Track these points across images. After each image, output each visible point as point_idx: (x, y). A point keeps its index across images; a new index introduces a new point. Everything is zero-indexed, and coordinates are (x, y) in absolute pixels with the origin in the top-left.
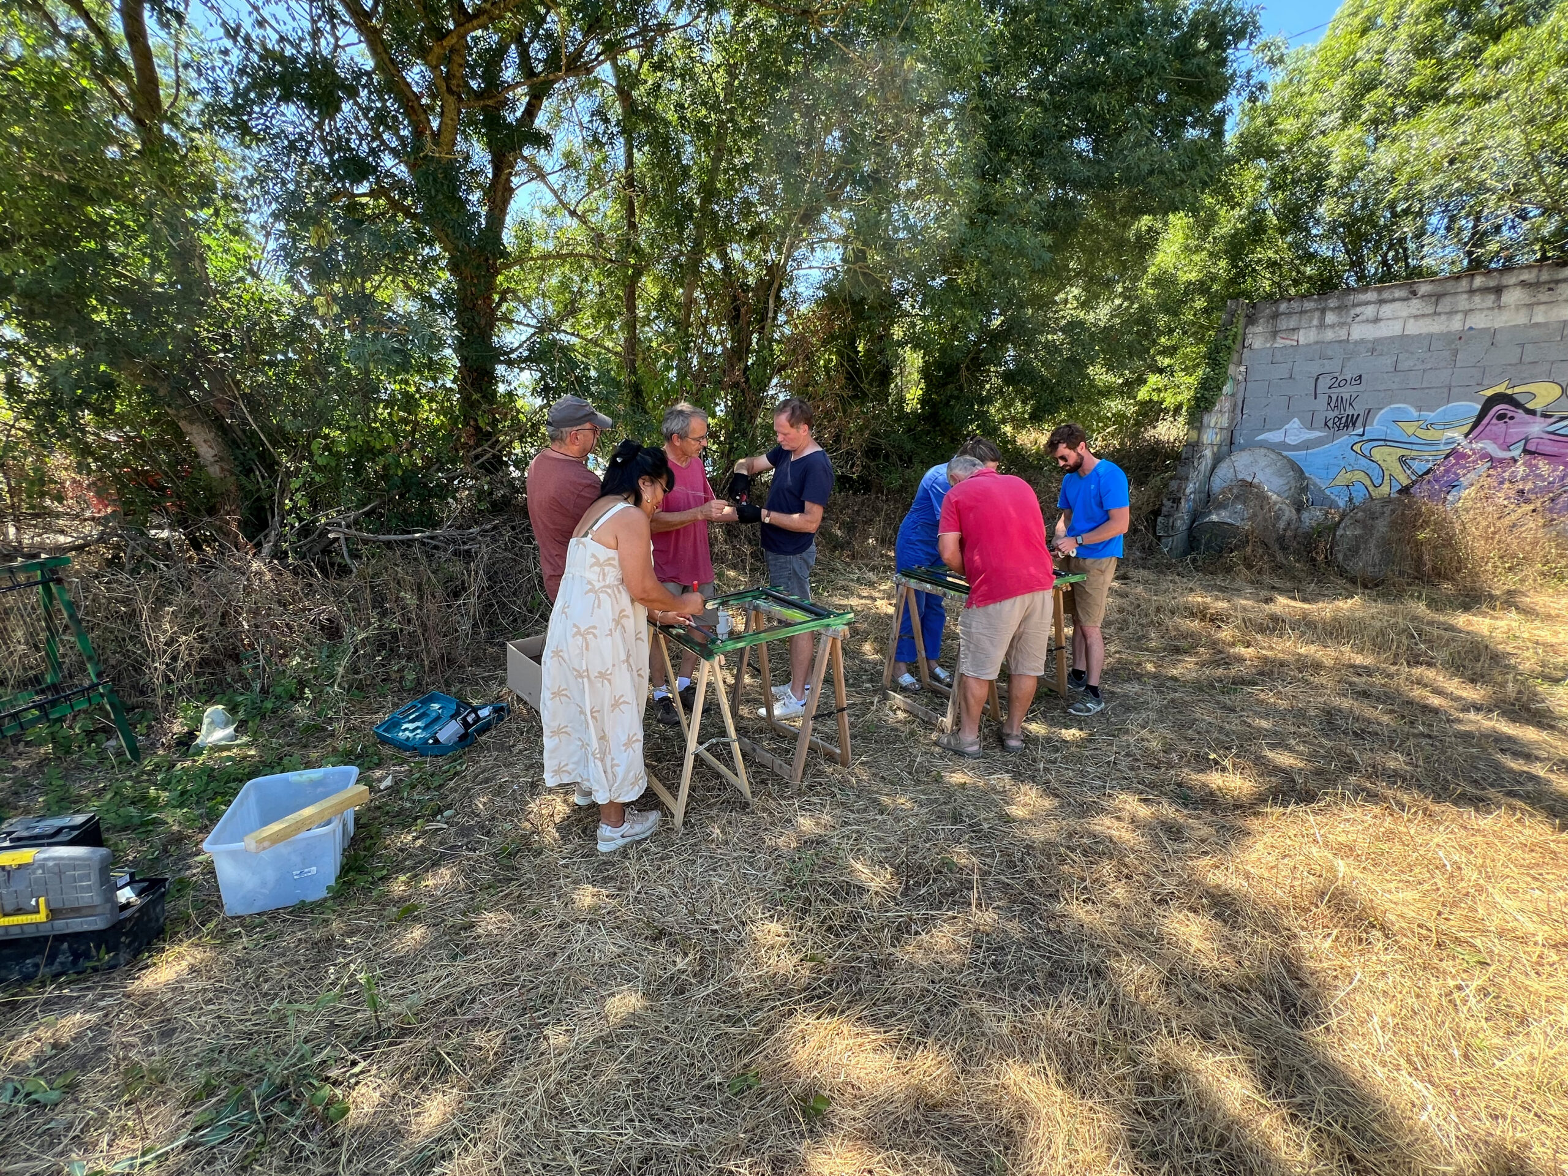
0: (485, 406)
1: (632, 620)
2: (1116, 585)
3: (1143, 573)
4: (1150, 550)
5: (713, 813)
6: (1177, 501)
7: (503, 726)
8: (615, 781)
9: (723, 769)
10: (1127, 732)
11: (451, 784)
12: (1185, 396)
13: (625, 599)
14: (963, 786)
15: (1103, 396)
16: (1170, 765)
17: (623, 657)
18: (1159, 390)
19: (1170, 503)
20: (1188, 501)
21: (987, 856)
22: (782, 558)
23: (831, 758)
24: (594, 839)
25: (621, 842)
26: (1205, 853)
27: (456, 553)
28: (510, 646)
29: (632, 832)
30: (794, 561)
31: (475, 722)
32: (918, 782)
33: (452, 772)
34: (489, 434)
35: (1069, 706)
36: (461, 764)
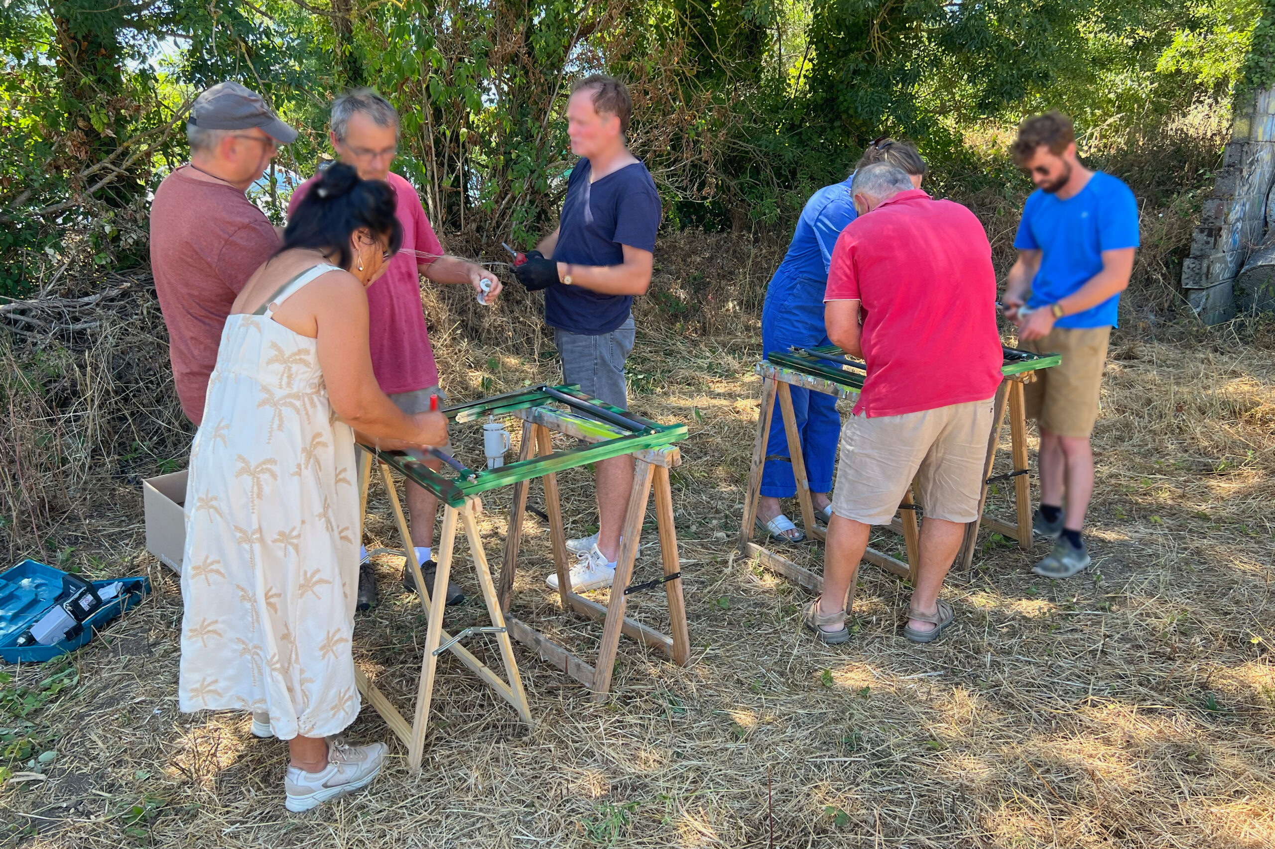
0: (102, 97)
1: (331, 449)
2: (1115, 367)
3: (1159, 349)
4: (1170, 313)
5: (470, 743)
6: (1214, 233)
7: (139, 613)
8: (306, 705)
9: (487, 673)
10: (1123, 602)
11: (54, 708)
12: (1232, 64)
13: (321, 416)
14: (864, 693)
15: (1103, 66)
16: (1190, 655)
17: (318, 508)
18: (1189, 55)
19: (1203, 237)
20: (1233, 232)
21: (899, 804)
22: (583, 340)
23: (658, 652)
24: (280, 791)
25: (323, 795)
26: (1239, 793)
27: (62, 336)
28: (146, 484)
29: (342, 778)
30: (602, 343)
31: (93, 608)
32: (794, 688)
33: (57, 688)
34: (111, 144)
35: (1034, 563)
36: (70, 676)
